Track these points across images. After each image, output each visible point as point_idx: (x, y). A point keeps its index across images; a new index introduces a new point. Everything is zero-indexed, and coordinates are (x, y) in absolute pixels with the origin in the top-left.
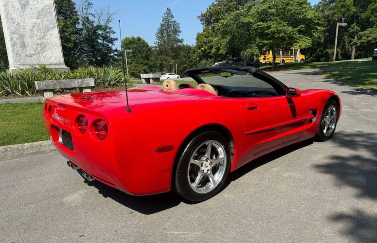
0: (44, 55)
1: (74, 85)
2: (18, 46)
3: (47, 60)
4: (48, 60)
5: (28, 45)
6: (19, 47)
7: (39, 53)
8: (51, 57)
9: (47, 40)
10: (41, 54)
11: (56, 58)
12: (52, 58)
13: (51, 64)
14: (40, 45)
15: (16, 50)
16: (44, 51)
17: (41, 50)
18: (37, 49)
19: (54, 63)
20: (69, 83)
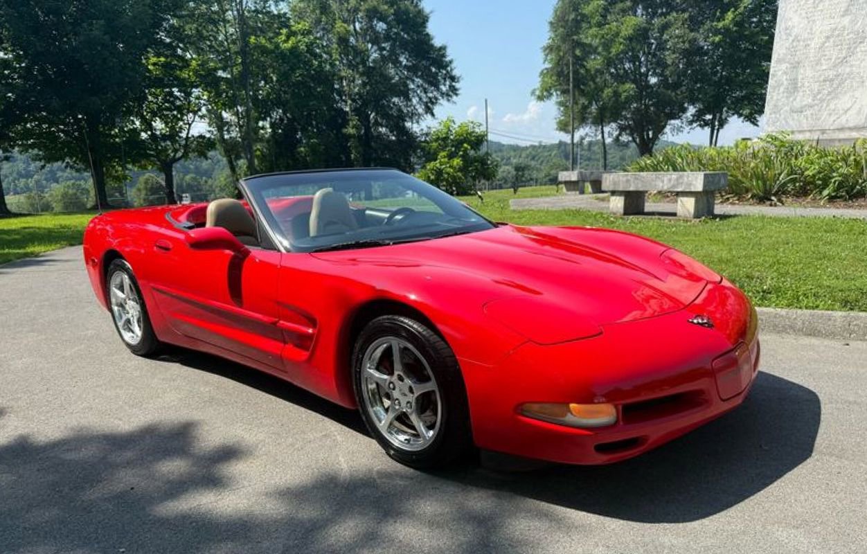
0: (832, 106)
1: (661, 185)
2: (782, 89)
3: (835, 118)
4: (838, 118)
5: (803, 85)
6: (783, 92)
7: (822, 100)
8: (848, 109)
9: (852, 66)
10: (825, 105)
11: (859, 113)
12: (850, 113)
13: (842, 129)
14: (832, 80)
15: (775, 98)
16: (836, 97)
17: (829, 93)
18: (819, 92)
19: (851, 125)
20: (653, 180)
